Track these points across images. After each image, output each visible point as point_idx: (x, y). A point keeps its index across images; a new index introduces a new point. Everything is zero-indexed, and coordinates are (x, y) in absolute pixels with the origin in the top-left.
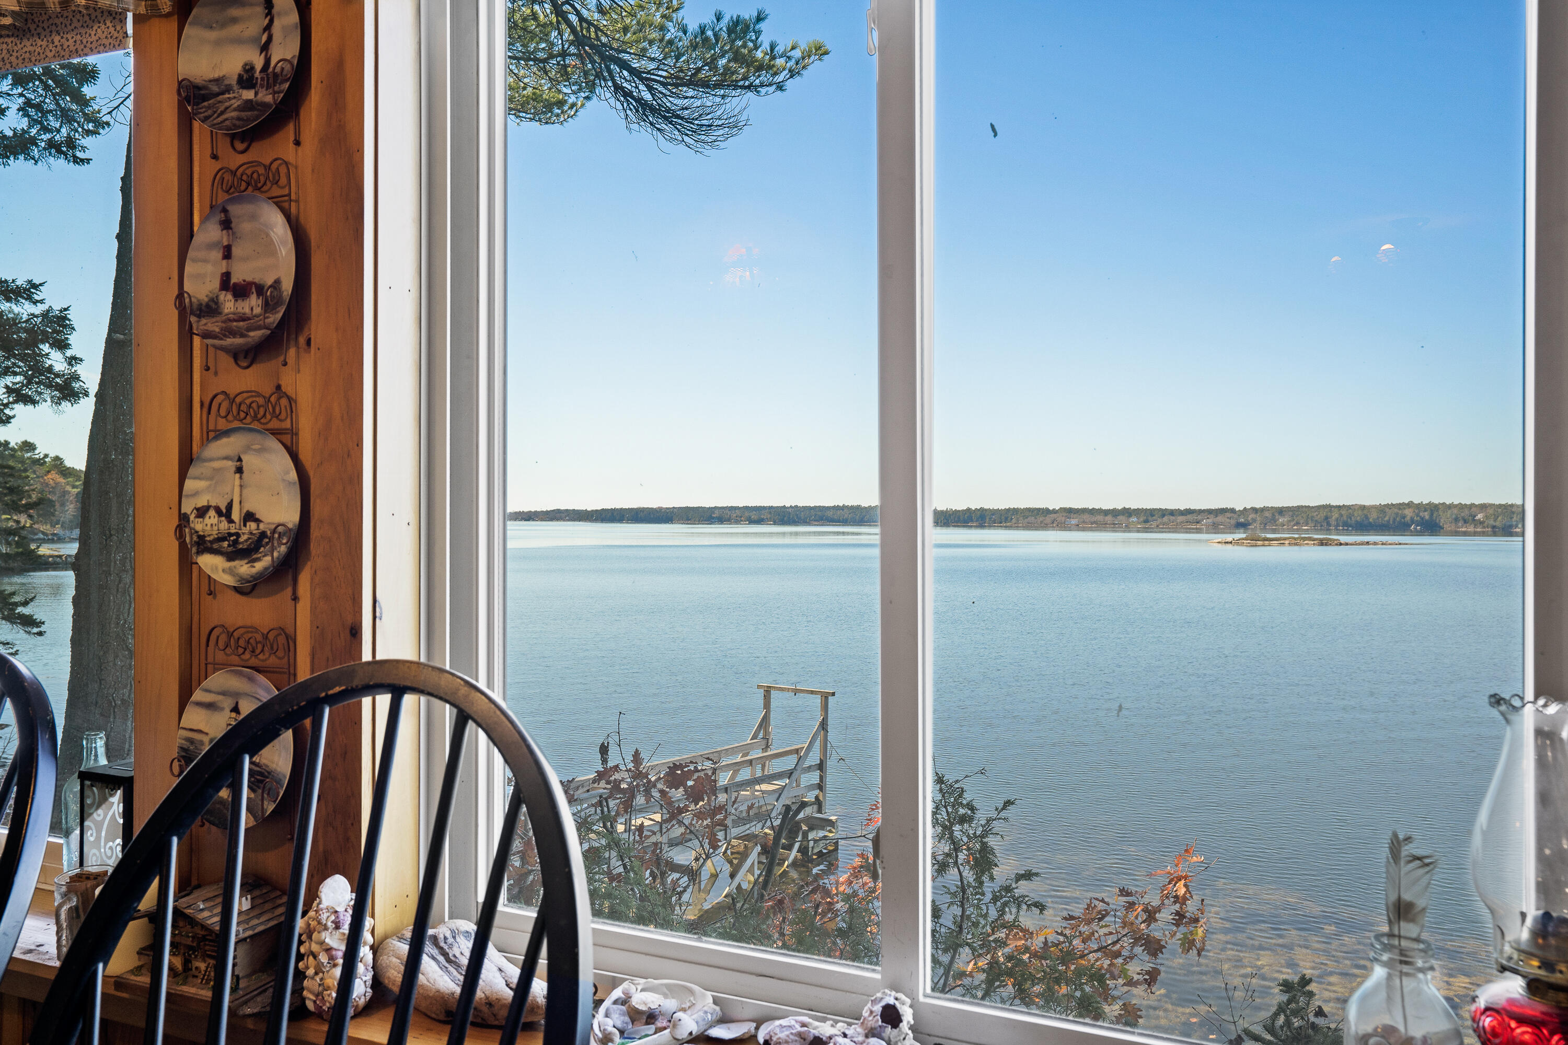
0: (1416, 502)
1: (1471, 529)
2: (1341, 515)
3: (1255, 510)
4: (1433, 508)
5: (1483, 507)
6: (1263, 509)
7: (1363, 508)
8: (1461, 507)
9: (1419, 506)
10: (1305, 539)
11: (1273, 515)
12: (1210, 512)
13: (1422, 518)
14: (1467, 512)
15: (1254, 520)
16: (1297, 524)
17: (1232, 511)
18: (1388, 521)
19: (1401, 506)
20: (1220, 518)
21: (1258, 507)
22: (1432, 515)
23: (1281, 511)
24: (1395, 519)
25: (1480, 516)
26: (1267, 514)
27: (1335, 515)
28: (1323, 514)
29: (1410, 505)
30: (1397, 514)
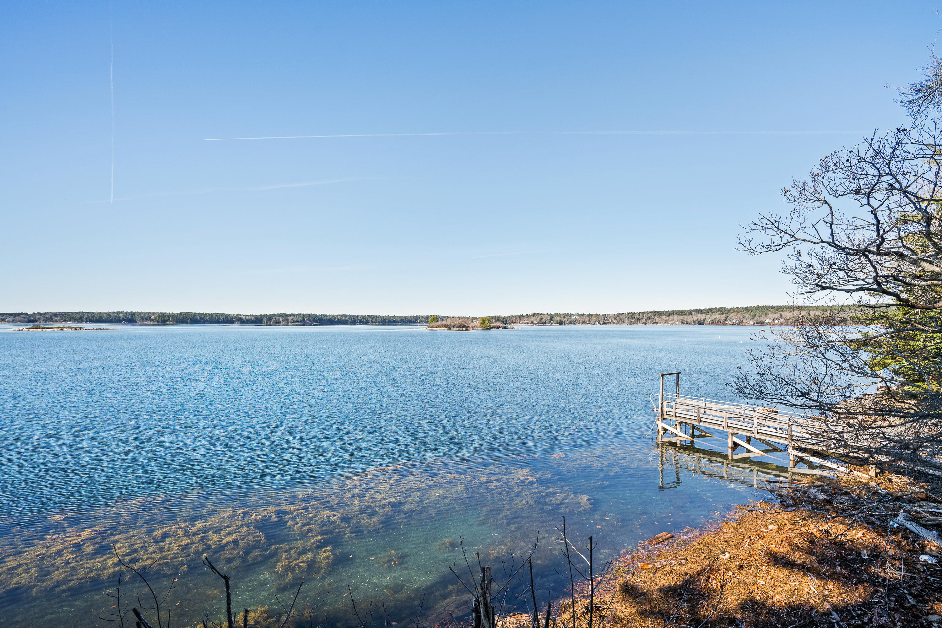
0: (125, 311)
1: (149, 322)
2: (89, 317)
3: (40, 314)
4: (133, 314)
5: (154, 314)
6: (45, 314)
7: (100, 313)
8: (145, 313)
9: (126, 313)
10: (66, 328)
11: (51, 316)
12: (11, 315)
13: (128, 318)
14: (147, 315)
15: (39, 319)
16: (65, 320)
17: (26, 314)
18: (112, 319)
19: (118, 313)
20: (17, 318)
21: (42, 312)
22: (132, 316)
23: (56, 315)
24: (115, 319)
25: (152, 317)
26: (47, 316)
27: (86, 316)
28: (79, 316)
29: (122, 312)
30: (116, 316)
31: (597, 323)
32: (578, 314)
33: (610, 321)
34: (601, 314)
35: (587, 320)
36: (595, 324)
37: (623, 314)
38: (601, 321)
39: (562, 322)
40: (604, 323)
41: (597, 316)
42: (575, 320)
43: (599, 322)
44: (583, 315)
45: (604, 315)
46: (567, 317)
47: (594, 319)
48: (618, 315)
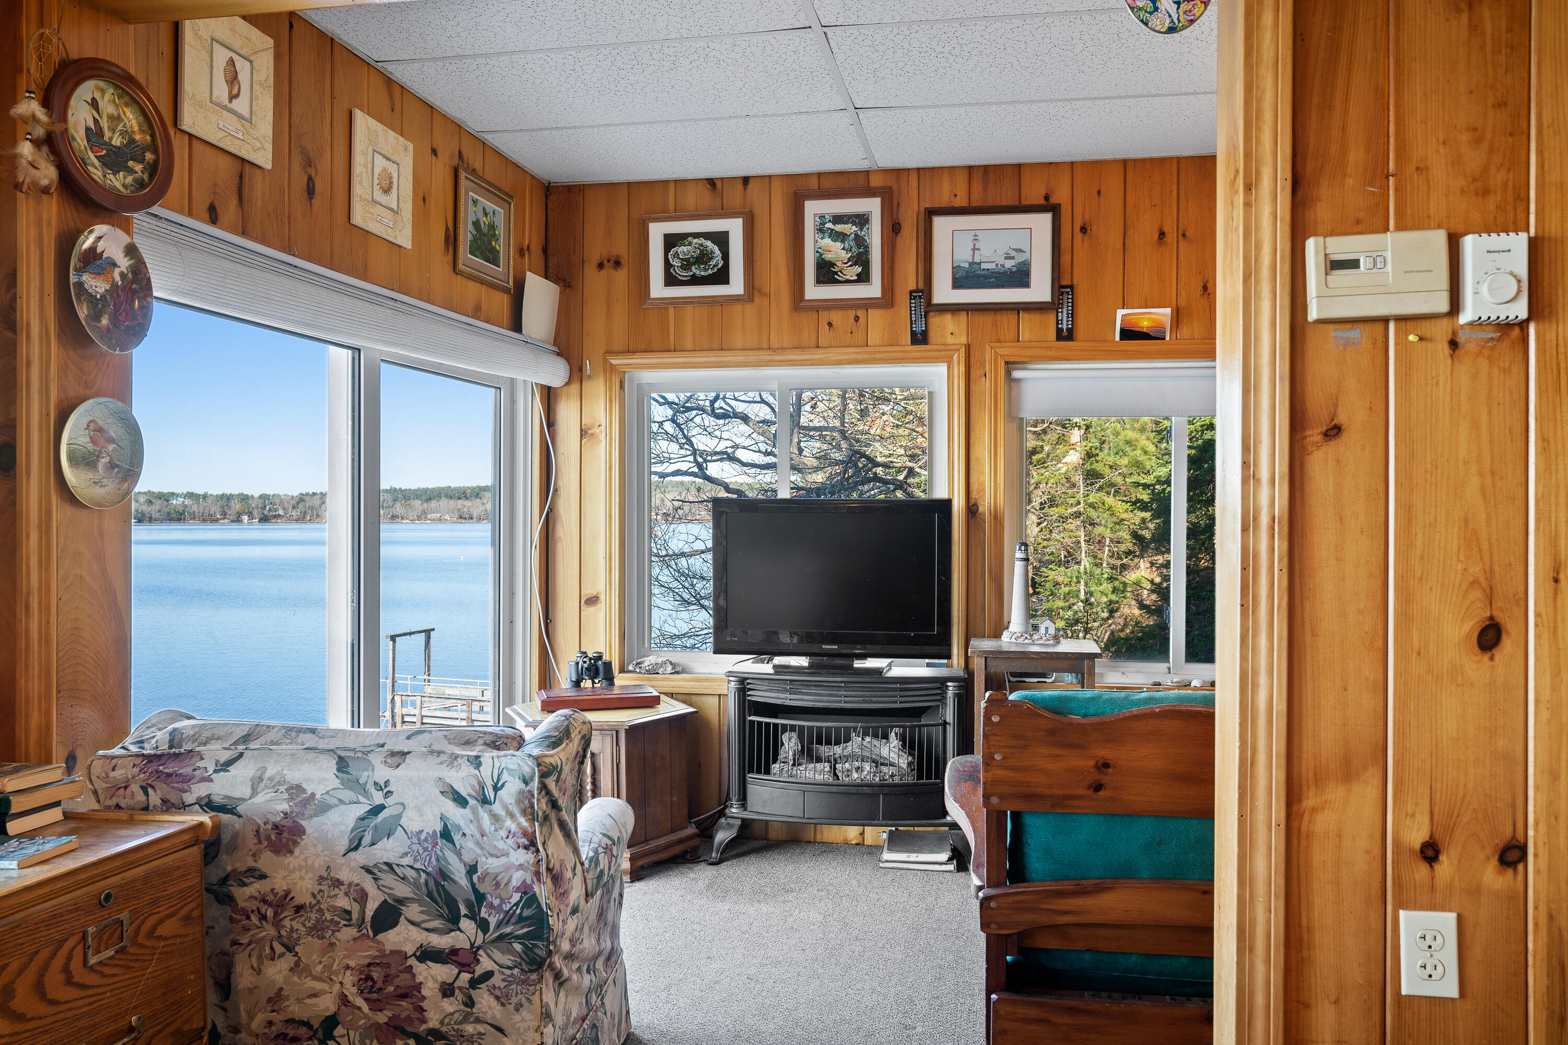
31: (245, 518)
32: (191, 495)
33: (281, 512)
34: (256, 495)
35: (216, 510)
36: (238, 520)
37: (314, 494)
38: (255, 513)
39: (143, 514)
40: (264, 519)
41: (244, 498)
42: (181, 509)
43: (250, 515)
44: (205, 497)
45: (264, 497)
46: (160, 502)
47: (236, 506)
48: (302, 499)
